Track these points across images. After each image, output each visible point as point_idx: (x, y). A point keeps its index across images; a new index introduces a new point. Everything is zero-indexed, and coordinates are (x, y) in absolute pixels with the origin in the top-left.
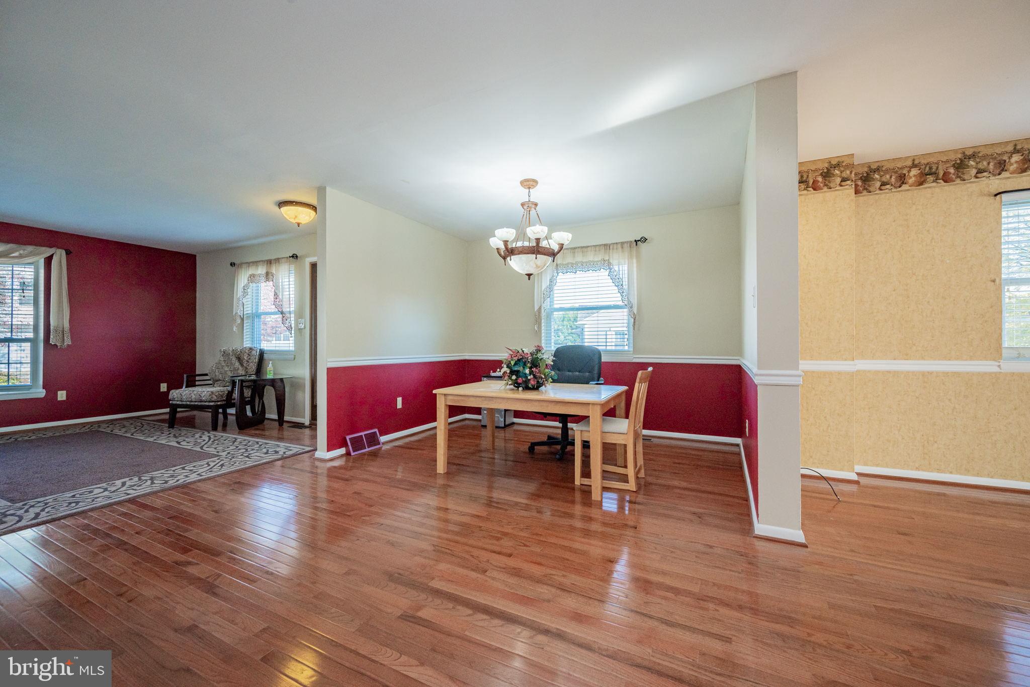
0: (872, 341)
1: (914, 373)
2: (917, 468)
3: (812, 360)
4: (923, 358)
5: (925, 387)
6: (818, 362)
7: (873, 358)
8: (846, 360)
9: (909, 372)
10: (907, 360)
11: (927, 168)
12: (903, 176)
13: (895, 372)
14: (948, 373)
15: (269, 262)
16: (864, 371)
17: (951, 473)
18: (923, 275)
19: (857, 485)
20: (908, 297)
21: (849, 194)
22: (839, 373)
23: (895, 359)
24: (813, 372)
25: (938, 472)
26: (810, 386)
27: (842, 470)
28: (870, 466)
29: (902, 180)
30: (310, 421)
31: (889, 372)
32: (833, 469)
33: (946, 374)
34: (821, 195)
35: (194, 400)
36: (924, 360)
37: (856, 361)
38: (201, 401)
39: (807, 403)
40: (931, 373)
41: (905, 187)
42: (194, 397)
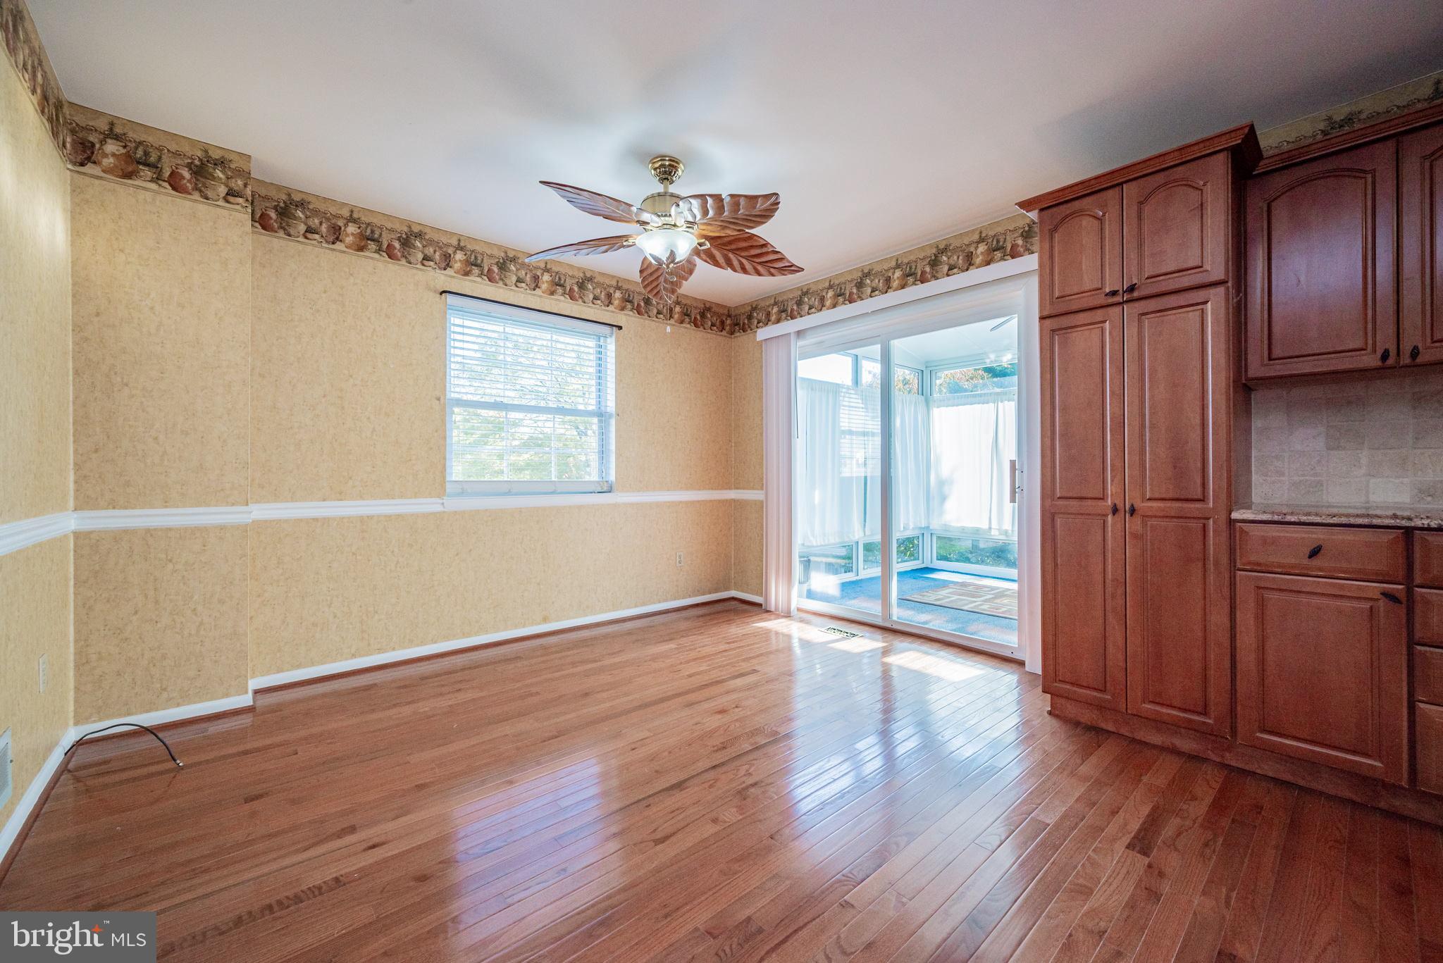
0: (291, 472)
1: (350, 519)
2: (353, 655)
3: (166, 507)
4: (362, 498)
5: (363, 538)
6: (181, 511)
7: (293, 500)
8: (233, 505)
9: (343, 518)
10: (341, 500)
11: (369, 231)
12: (337, 228)
13: (325, 519)
14: (391, 516)
16: (279, 521)
17: (394, 649)
18: (362, 380)
19: (250, 715)
20: (343, 408)
21: (241, 222)
22: (222, 528)
23: (324, 500)
24: (170, 529)
25: (379, 653)
26: (163, 556)
27: (227, 695)
28: (288, 670)
29: (336, 235)
31: (316, 520)
32: (212, 699)
33: (389, 517)
34: (188, 204)
36: (364, 499)
37: (252, 507)
39: (155, 590)
40: (370, 517)
41: (339, 246)
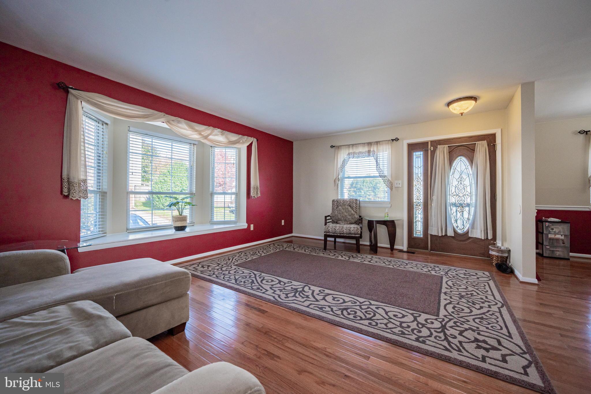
15: (370, 144)
30: (407, 248)
35: (345, 233)
38: (350, 234)
42: (345, 230)
